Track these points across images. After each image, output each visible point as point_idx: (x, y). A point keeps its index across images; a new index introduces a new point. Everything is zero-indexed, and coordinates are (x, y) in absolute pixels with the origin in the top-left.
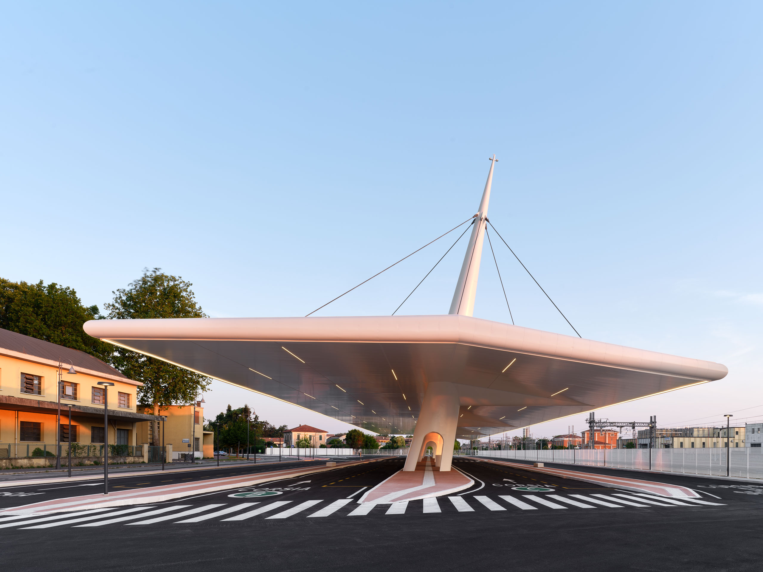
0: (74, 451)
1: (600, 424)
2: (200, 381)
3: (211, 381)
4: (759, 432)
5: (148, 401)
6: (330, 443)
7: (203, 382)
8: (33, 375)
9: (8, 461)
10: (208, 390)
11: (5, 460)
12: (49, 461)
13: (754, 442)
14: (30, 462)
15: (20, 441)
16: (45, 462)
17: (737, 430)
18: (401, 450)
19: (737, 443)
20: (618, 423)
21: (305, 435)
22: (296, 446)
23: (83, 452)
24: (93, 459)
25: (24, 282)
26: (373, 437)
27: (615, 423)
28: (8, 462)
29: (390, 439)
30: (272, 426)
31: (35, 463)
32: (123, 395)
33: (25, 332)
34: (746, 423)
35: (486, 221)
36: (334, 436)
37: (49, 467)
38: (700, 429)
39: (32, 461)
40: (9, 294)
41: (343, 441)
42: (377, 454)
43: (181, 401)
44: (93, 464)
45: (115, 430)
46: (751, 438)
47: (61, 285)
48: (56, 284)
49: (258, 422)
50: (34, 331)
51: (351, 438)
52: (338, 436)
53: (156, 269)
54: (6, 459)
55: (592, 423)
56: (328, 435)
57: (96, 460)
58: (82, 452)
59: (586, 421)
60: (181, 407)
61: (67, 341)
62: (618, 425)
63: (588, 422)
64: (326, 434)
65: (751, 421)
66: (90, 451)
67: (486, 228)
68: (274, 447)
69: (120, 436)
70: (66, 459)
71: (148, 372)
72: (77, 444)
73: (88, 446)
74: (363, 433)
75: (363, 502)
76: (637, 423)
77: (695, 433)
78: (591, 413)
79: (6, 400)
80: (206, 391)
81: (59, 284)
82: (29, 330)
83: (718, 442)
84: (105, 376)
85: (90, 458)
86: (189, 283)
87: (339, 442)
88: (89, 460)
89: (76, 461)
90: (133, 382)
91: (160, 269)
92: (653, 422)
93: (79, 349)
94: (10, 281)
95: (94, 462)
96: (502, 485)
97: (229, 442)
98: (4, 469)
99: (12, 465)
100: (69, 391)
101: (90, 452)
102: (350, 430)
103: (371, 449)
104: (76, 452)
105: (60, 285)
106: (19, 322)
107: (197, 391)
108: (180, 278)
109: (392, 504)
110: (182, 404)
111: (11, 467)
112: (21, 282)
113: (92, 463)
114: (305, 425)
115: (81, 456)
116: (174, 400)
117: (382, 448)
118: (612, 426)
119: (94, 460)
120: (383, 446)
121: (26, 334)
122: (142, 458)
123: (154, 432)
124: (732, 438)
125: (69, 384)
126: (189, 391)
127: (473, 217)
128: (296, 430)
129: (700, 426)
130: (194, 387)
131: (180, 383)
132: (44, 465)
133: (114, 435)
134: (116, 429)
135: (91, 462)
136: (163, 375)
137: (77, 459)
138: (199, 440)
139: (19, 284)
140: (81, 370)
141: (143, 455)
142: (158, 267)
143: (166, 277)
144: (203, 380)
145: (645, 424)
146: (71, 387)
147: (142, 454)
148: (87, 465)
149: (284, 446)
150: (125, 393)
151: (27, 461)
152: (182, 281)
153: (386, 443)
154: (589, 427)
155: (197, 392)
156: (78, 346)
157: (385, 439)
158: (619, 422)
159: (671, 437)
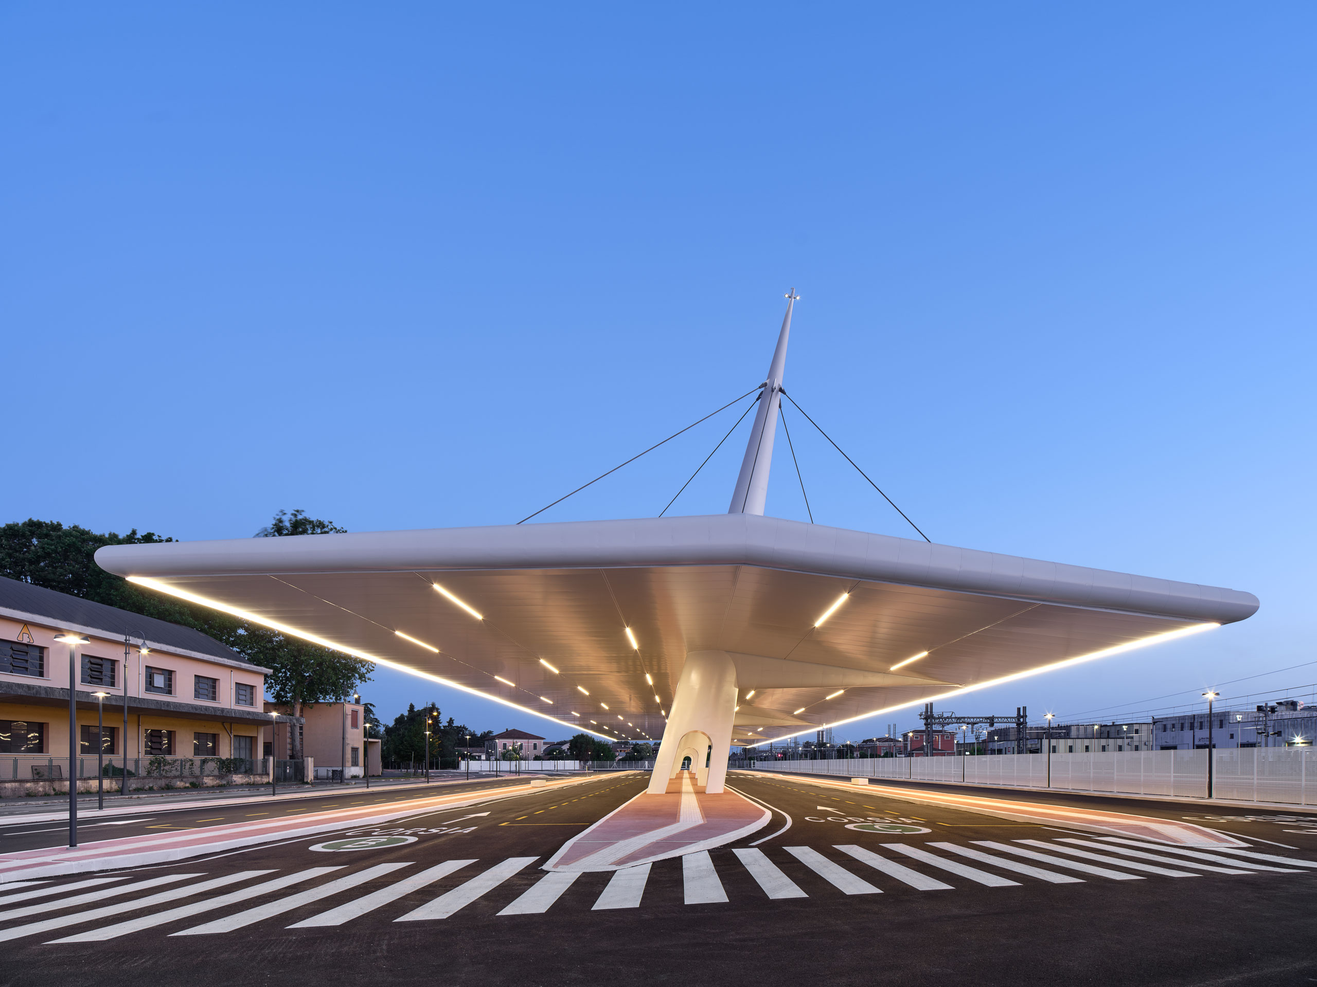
0: (158, 767)
1: (941, 720)
2: (358, 667)
3: (374, 667)
4: (1173, 729)
5: (286, 697)
6: (548, 754)
7: (362, 668)
8: (101, 659)
9: (47, 783)
10: (368, 679)
11: (42, 781)
12: (116, 783)
13: (1166, 744)
14: (86, 785)
15: (81, 753)
16: (110, 784)
17: (1136, 727)
18: (647, 762)
19: (1137, 747)
20: (969, 718)
21: (514, 743)
22: (501, 758)
23: (174, 769)
24: (189, 779)
25: (114, 534)
26: (607, 745)
27: (964, 718)
28: (47, 786)
29: (632, 747)
30: (472, 731)
31: (93, 786)
32: (244, 688)
33: (110, 601)
34: (1153, 718)
35: (780, 393)
36: (554, 745)
37: (116, 791)
38: (1080, 727)
39: (89, 783)
40: (89, 549)
41: (566, 750)
42: (613, 768)
43: (331, 696)
44: (188, 787)
45: (231, 738)
46: (1161, 738)
47: (160, 535)
48: (153, 534)
49: (454, 727)
50: (121, 599)
51: (576, 747)
52: (561, 745)
53: (298, 511)
54: (45, 781)
55: (929, 718)
56: (545, 743)
57: (194, 780)
58: (172, 769)
59: (921, 715)
60: (330, 704)
61: (167, 613)
62: (969, 720)
63: (922, 717)
64: (542, 741)
65: (1159, 715)
66: (183, 768)
67: (780, 407)
68: (470, 760)
69: (240, 746)
70: (145, 780)
71: (284, 656)
72: (162, 758)
73: (181, 760)
74: (594, 739)
75: (556, 865)
76: (998, 718)
77: (1074, 732)
78: (928, 704)
79: (46, 692)
80: (366, 682)
81: (156, 534)
82: (114, 598)
83: (1108, 745)
84: (215, 660)
85: (184, 777)
86: (342, 530)
87: (561, 752)
88: (182, 781)
89: (163, 783)
90: (257, 669)
91: (303, 511)
92: (1021, 716)
93: (185, 624)
94: (92, 532)
95: (192, 784)
96: (824, 819)
97: (402, 753)
98: (41, 796)
99: (54, 790)
100: (159, 681)
101: (185, 768)
102: (575, 736)
103: (605, 760)
104: (162, 769)
105: (158, 536)
106: (100, 588)
107: (354, 681)
108: (331, 523)
109: (616, 871)
110: (331, 701)
111: (53, 792)
112: (110, 534)
113: (188, 785)
114: (514, 730)
115: (169, 775)
116: (321, 695)
117: (620, 760)
118: (960, 723)
119: (191, 781)
120: (621, 757)
121: (111, 605)
122: (266, 776)
123: (294, 740)
124: (1130, 740)
125: (160, 672)
126: (342, 681)
127: (760, 388)
128: (501, 736)
129: (1080, 722)
130: (350, 676)
131: (329, 670)
132: (109, 790)
133: (229, 744)
134: (232, 736)
135: (186, 783)
136: (305, 660)
137: (163, 780)
138: (357, 751)
139: (107, 536)
140: (176, 651)
141: (268, 772)
142: (299, 509)
143: (311, 522)
144: (362, 666)
145: (1009, 719)
146: (163, 676)
147: (266, 771)
148: (179, 788)
149: (482, 759)
150: (246, 685)
151: (80, 783)
152: (332, 527)
153: (626, 753)
154: (925, 724)
155: (353, 683)
156: (183, 619)
157: (625, 748)
158: (970, 716)
159: (1038, 739)
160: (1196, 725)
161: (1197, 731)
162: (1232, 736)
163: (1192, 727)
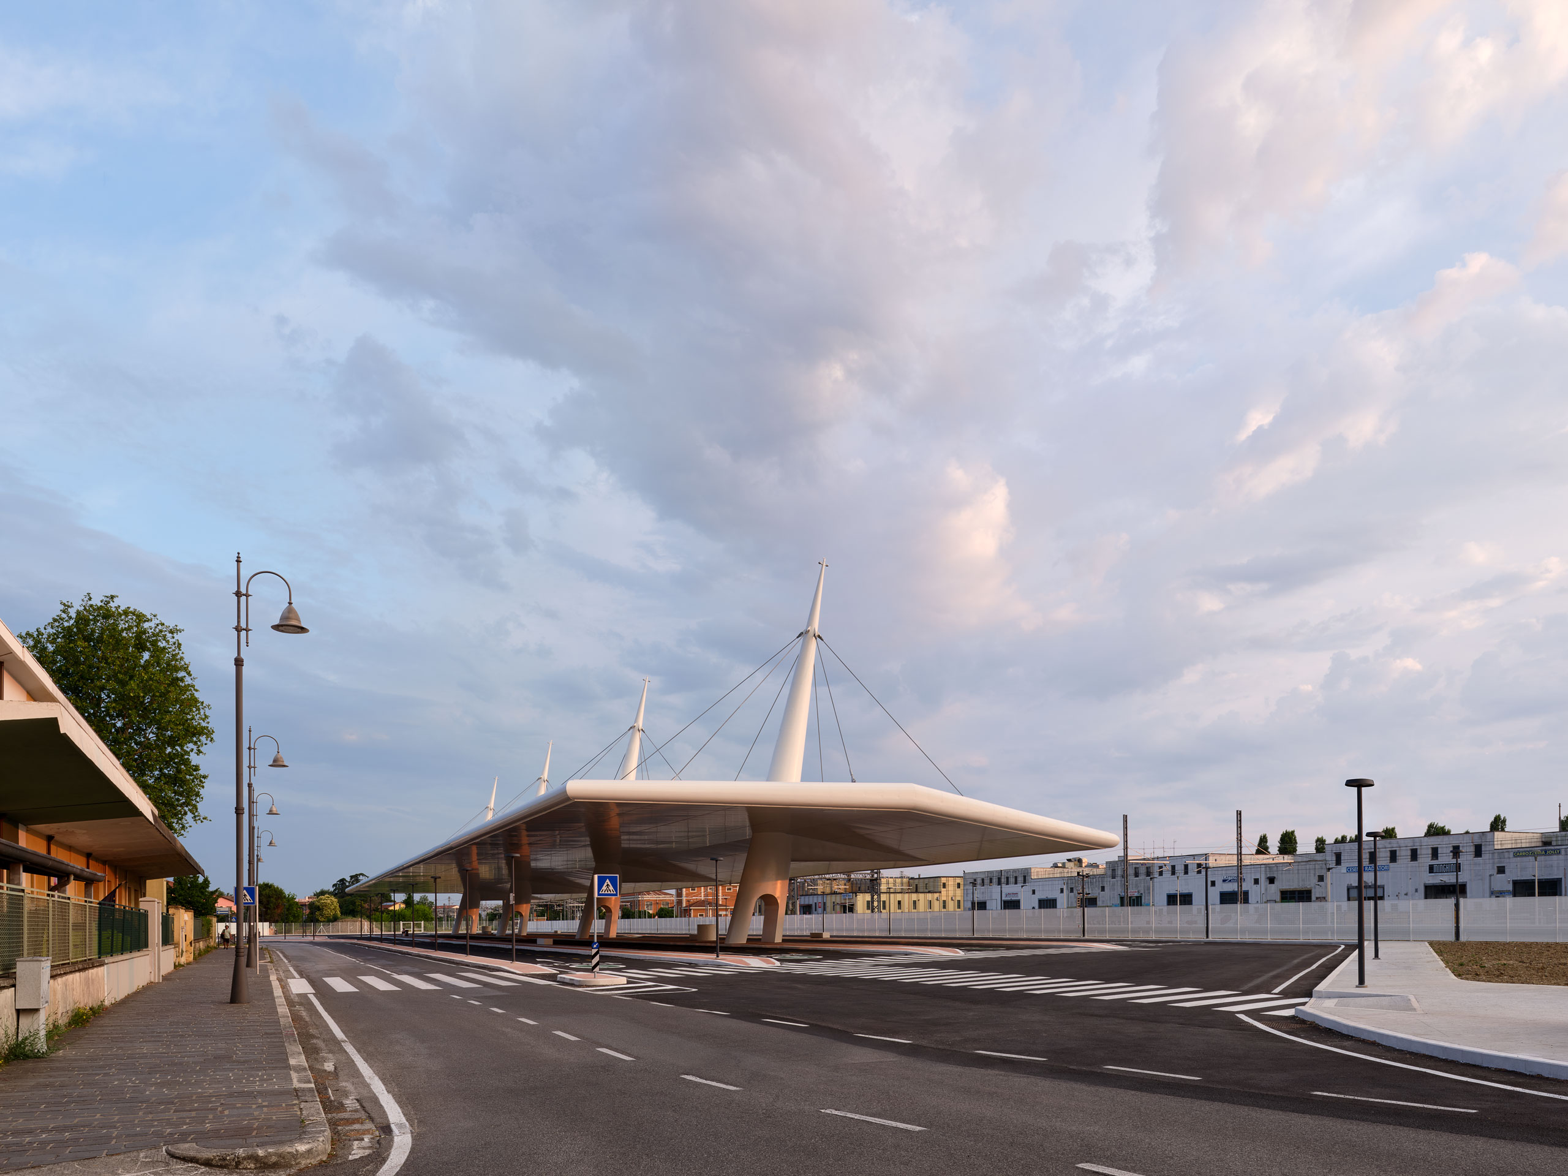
19: (944, 902)
34: (964, 872)
83: (919, 900)
124: (938, 894)
159: (853, 893)
160: (1003, 880)
161: (1004, 886)
162: (1034, 892)
163: (999, 883)
